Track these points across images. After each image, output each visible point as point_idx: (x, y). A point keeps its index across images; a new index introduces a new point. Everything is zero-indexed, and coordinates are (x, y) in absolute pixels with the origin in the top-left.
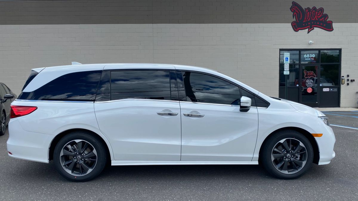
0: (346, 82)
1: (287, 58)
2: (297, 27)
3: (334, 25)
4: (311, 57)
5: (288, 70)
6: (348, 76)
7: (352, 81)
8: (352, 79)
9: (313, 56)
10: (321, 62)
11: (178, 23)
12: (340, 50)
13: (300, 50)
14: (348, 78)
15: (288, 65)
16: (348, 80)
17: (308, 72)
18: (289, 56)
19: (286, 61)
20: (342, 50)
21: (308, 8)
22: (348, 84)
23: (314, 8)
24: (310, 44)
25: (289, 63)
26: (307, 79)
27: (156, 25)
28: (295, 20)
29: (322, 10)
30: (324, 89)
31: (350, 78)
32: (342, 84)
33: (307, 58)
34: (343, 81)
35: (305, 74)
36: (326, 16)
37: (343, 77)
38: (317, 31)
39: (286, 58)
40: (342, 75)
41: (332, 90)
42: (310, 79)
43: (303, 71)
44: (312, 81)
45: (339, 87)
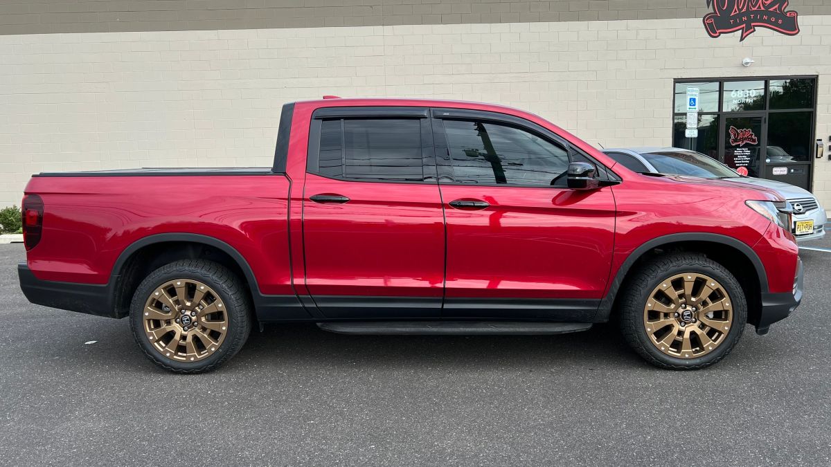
0: (826, 154)
1: (694, 100)
3: (801, 20)
4: (747, 96)
5: (696, 126)
9: (751, 93)
10: (771, 107)
12: (814, 79)
13: (721, 80)
15: (696, 115)
16: (830, 148)
18: (698, 94)
19: (690, 105)
20: (820, 78)
24: (744, 65)
25: (697, 110)
26: (738, 146)
27: (390, 27)
28: (711, 10)
30: (775, 169)
32: (817, 157)
34: (820, 150)
37: (820, 140)
38: (762, 34)
39: (690, 99)
40: (817, 138)
41: (792, 171)
42: (744, 146)
43: (727, 128)
44: (748, 152)
45: (809, 165)
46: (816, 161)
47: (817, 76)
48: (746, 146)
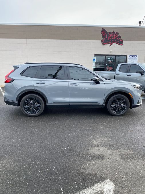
1: (95, 60)
2: (104, 42)
3: (124, 42)
5: (95, 66)
9: (112, 58)
11: (41, 39)
12: (126, 56)
13: (105, 55)
15: (95, 63)
17: (109, 67)
18: (96, 58)
21: (110, 32)
23: (114, 32)
24: (111, 52)
27: (28, 39)
29: (117, 33)
33: (109, 60)
36: (120, 37)
38: (115, 45)
42: (110, 71)
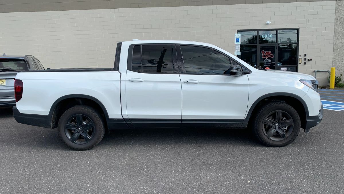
0: (304, 62)
1: (238, 39)
4: (269, 37)
5: (239, 50)
6: (305, 55)
7: (309, 60)
8: (310, 58)
9: (270, 36)
12: (298, 30)
13: (258, 31)
14: (306, 57)
15: (239, 46)
16: (305, 59)
17: (265, 52)
18: (240, 36)
19: (237, 41)
20: (300, 28)
22: (305, 63)
24: (267, 24)
25: (240, 43)
26: (265, 58)
27: (117, 9)
30: (281, 68)
31: (307, 58)
32: (299, 63)
33: (264, 38)
34: (300, 60)
35: (263, 54)
37: (301, 56)
39: (237, 39)
40: (299, 55)
41: (289, 69)
42: (268, 59)
43: (261, 51)
44: (270, 61)
45: (296, 66)
46: (299, 65)
47: (299, 28)
48: (269, 58)
